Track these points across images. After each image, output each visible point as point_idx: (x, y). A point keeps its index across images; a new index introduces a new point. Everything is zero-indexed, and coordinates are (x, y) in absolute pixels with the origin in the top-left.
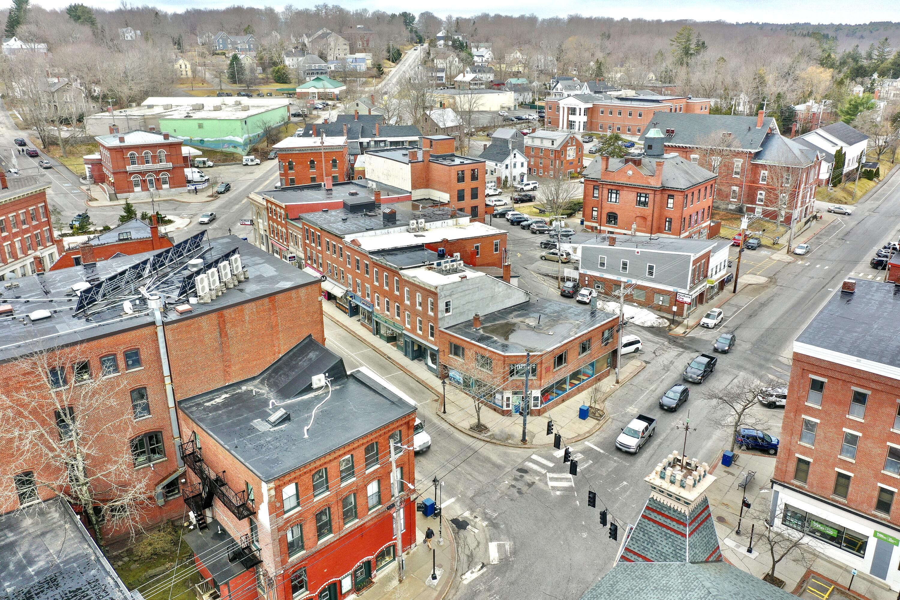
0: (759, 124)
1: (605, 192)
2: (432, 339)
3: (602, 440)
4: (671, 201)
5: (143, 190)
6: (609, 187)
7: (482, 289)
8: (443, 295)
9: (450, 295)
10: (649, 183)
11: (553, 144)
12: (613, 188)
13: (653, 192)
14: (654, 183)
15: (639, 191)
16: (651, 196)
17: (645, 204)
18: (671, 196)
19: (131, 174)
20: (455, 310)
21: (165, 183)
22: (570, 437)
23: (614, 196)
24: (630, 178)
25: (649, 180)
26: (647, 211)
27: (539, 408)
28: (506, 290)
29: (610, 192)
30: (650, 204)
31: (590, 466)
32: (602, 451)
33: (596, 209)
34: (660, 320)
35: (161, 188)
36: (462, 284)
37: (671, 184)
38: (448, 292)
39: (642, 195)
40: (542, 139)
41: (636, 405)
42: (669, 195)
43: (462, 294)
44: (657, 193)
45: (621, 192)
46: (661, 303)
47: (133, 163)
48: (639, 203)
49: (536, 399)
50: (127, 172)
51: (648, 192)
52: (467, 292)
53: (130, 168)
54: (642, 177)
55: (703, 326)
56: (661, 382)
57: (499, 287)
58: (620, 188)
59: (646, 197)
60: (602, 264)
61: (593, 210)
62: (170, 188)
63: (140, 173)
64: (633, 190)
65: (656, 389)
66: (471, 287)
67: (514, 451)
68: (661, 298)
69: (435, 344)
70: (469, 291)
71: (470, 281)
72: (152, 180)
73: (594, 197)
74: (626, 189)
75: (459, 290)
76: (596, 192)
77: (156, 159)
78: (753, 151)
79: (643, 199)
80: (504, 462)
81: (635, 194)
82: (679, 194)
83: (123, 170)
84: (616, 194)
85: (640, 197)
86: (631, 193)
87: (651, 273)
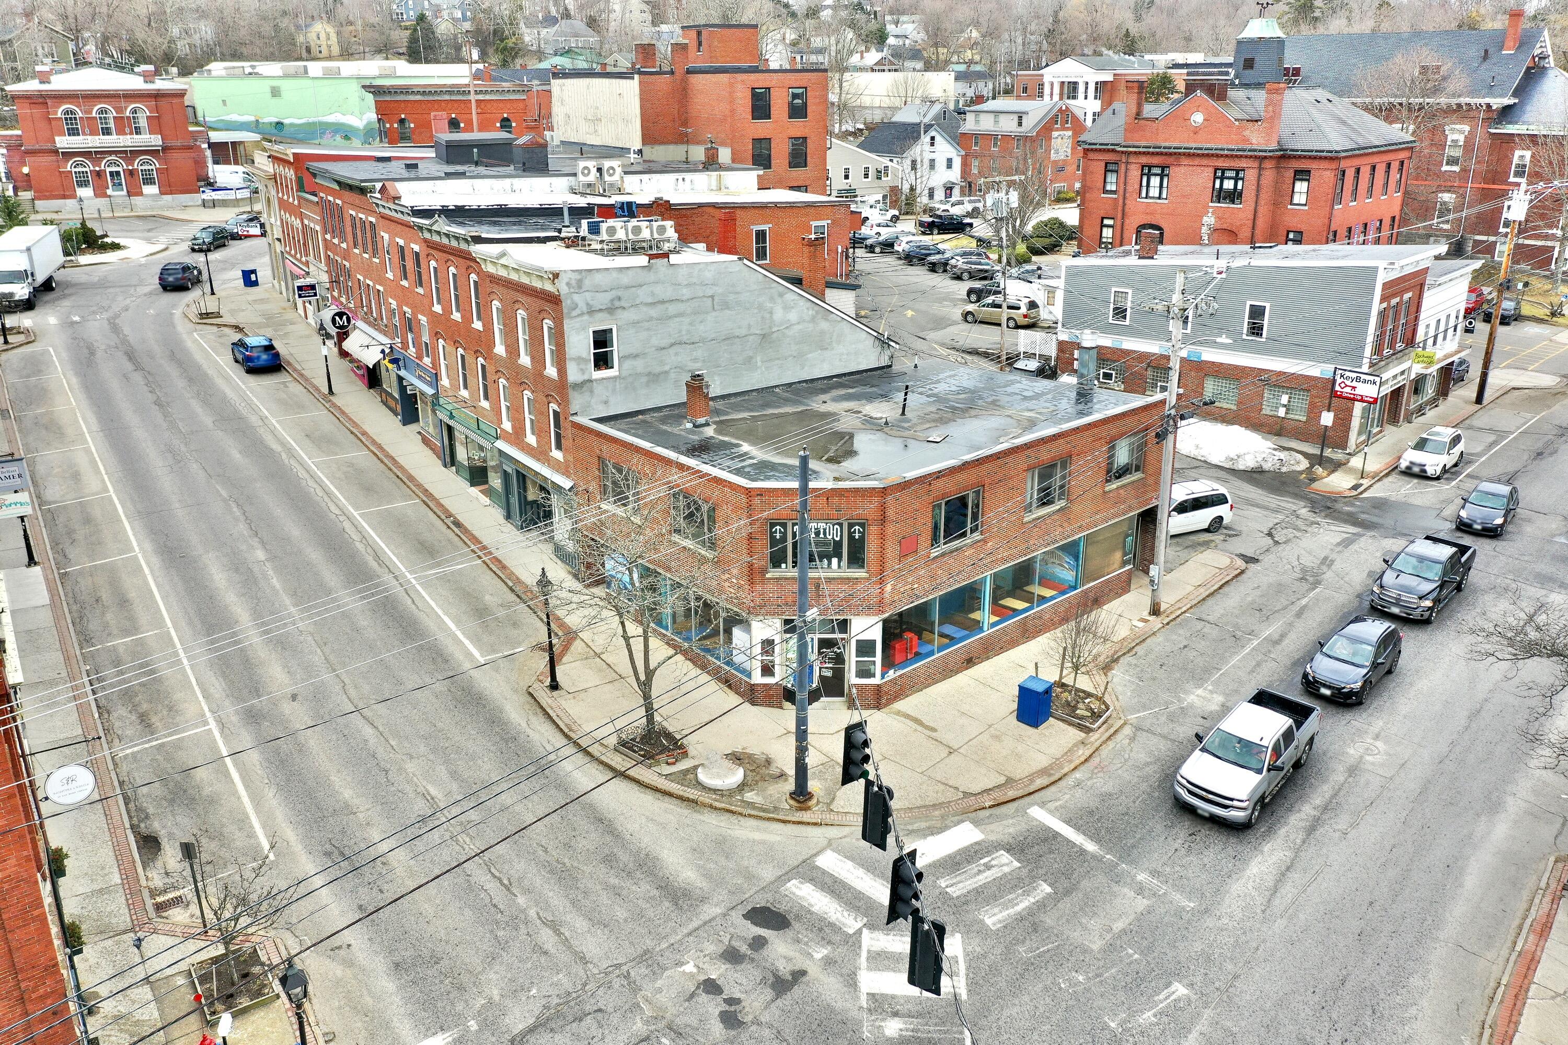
0: (1509, 43)
1: (1135, 172)
2: (557, 455)
3: (1094, 803)
4: (1301, 187)
5: (96, 195)
6: (1144, 160)
7: (726, 306)
8: (582, 307)
9: (611, 310)
10: (1246, 140)
11: (1020, 124)
12: (1155, 160)
13: (1256, 164)
14: (1258, 139)
15: (1220, 163)
16: (1251, 175)
17: (1234, 196)
18: (1302, 174)
19: (68, 155)
20: (628, 364)
21: (149, 181)
22: (976, 788)
23: (1155, 181)
24: (1196, 131)
25: (1247, 133)
26: (1241, 211)
27: (877, 680)
28: (813, 320)
29: (1147, 171)
30: (1249, 195)
31: (1041, 906)
32: (1091, 847)
33: (1110, 222)
34: (1282, 455)
35: (140, 194)
36: (651, 277)
37: (1303, 143)
38: (603, 300)
39: (1228, 174)
40: (997, 113)
41: (1217, 683)
42: (1297, 172)
43: (653, 312)
44: (1268, 164)
45: (1173, 171)
46: (1282, 412)
47: (73, 132)
48: (1222, 195)
49: (865, 648)
50: (56, 152)
51: (1243, 164)
52: (672, 309)
53: (64, 142)
54: (1231, 125)
55: (1408, 473)
56: (1299, 615)
57: (787, 308)
58: (1169, 160)
59: (1236, 179)
60: (1120, 312)
61: (1103, 226)
62: (162, 193)
63: (87, 154)
64: (1205, 162)
65: (1283, 636)
66: (686, 293)
67: (757, 836)
68: (1285, 399)
69: (563, 470)
70: (681, 307)
71: (683, 272)
72: (118, 173)
73: (1105, 191)
74: (1185, 161)
75: (643, 295)
76: (1112, 178)
77: (125, 125)
78: (1498, 102)
79: (1229, 185)
80: (707, 876)
81: (1209, 172)
82: (1324, 164)
83: (49, 146)
84: (1162, 176)
85: (1222, 179)
86: (1199, 169)
87: (1256, 330)
